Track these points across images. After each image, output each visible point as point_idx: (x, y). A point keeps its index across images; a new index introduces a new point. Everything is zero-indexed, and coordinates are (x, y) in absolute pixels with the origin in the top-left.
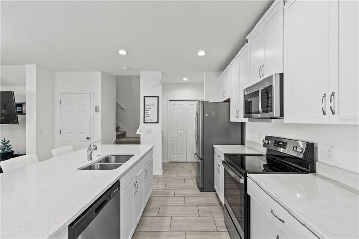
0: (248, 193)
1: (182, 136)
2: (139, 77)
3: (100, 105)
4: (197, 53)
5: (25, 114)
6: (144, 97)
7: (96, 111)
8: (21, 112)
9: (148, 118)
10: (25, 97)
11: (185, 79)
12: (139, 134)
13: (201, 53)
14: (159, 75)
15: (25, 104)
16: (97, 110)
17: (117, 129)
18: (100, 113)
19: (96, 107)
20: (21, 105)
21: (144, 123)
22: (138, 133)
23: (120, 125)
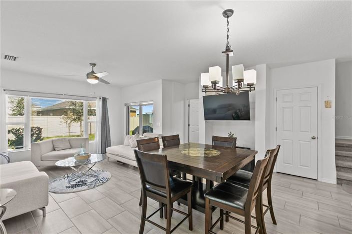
3: (332, 99)
7: (326, 107)
16: (328, 106)
18: (332, 110)
19: (327, 102)
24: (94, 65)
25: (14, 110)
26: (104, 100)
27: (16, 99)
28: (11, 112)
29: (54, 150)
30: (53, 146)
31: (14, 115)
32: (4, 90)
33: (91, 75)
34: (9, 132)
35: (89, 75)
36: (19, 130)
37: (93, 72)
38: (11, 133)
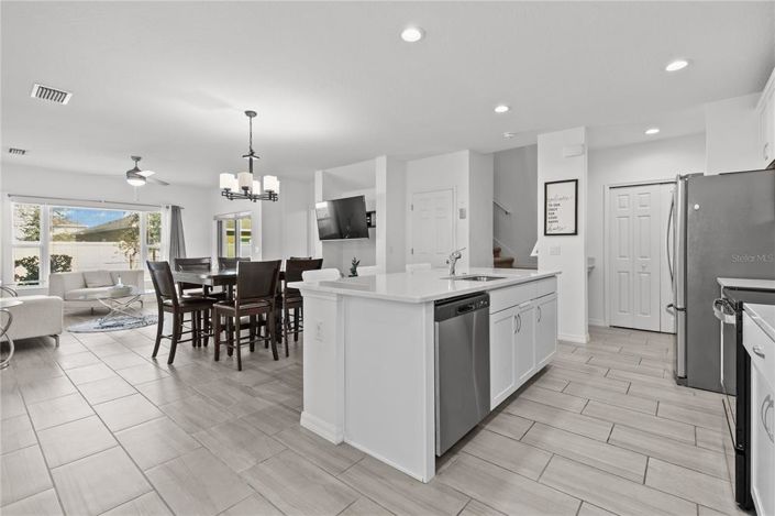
0: (744, 344)
1: (647, 270)
2: (535, 147)
3: (466, 206)
4: (663, 69)
5: (375, 226)
6: (546, 184)
7: (461, 218)
8: (369, 225)
9: (555, 225)
10: (374, 202)
11: (652, 131)
12: (536, 258)
13: (677, 65)
14: (579, 135)
15: (375, 212)
16: (462, 216)
17: (496, 252)
18: (467, 221)
19: (461, 210)
20: (369, 214)
21: (546, 234)
22: (533, 254)
23: (502, 245)
24: (138, 159)
25: (27, 231)
26: (176, 210)
27: (30, 209)
28: (23, 235)
29: (86, 287)
30: (85, 281)
31: (27, 239)
32: (9, 196)
33: (133, 173)
34: (17, 263)
35: (131, 174)
36: (33, 260)
37: (136, 169)
38: (21, 266)
